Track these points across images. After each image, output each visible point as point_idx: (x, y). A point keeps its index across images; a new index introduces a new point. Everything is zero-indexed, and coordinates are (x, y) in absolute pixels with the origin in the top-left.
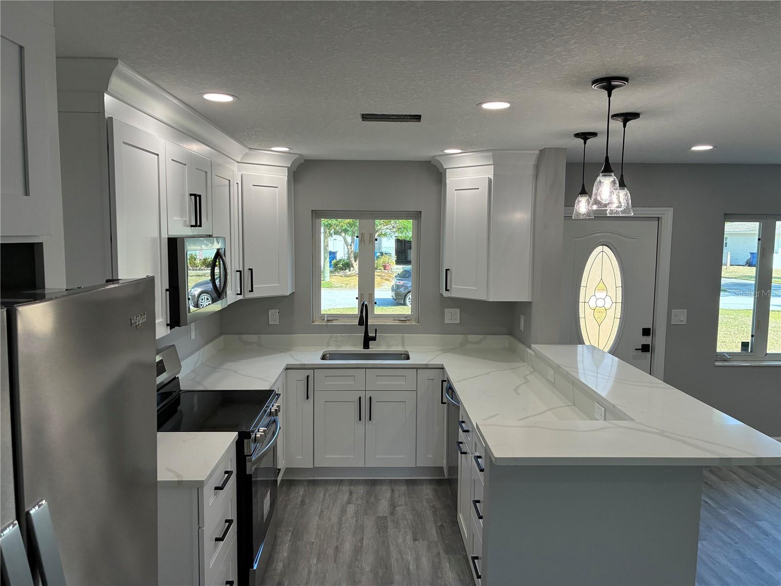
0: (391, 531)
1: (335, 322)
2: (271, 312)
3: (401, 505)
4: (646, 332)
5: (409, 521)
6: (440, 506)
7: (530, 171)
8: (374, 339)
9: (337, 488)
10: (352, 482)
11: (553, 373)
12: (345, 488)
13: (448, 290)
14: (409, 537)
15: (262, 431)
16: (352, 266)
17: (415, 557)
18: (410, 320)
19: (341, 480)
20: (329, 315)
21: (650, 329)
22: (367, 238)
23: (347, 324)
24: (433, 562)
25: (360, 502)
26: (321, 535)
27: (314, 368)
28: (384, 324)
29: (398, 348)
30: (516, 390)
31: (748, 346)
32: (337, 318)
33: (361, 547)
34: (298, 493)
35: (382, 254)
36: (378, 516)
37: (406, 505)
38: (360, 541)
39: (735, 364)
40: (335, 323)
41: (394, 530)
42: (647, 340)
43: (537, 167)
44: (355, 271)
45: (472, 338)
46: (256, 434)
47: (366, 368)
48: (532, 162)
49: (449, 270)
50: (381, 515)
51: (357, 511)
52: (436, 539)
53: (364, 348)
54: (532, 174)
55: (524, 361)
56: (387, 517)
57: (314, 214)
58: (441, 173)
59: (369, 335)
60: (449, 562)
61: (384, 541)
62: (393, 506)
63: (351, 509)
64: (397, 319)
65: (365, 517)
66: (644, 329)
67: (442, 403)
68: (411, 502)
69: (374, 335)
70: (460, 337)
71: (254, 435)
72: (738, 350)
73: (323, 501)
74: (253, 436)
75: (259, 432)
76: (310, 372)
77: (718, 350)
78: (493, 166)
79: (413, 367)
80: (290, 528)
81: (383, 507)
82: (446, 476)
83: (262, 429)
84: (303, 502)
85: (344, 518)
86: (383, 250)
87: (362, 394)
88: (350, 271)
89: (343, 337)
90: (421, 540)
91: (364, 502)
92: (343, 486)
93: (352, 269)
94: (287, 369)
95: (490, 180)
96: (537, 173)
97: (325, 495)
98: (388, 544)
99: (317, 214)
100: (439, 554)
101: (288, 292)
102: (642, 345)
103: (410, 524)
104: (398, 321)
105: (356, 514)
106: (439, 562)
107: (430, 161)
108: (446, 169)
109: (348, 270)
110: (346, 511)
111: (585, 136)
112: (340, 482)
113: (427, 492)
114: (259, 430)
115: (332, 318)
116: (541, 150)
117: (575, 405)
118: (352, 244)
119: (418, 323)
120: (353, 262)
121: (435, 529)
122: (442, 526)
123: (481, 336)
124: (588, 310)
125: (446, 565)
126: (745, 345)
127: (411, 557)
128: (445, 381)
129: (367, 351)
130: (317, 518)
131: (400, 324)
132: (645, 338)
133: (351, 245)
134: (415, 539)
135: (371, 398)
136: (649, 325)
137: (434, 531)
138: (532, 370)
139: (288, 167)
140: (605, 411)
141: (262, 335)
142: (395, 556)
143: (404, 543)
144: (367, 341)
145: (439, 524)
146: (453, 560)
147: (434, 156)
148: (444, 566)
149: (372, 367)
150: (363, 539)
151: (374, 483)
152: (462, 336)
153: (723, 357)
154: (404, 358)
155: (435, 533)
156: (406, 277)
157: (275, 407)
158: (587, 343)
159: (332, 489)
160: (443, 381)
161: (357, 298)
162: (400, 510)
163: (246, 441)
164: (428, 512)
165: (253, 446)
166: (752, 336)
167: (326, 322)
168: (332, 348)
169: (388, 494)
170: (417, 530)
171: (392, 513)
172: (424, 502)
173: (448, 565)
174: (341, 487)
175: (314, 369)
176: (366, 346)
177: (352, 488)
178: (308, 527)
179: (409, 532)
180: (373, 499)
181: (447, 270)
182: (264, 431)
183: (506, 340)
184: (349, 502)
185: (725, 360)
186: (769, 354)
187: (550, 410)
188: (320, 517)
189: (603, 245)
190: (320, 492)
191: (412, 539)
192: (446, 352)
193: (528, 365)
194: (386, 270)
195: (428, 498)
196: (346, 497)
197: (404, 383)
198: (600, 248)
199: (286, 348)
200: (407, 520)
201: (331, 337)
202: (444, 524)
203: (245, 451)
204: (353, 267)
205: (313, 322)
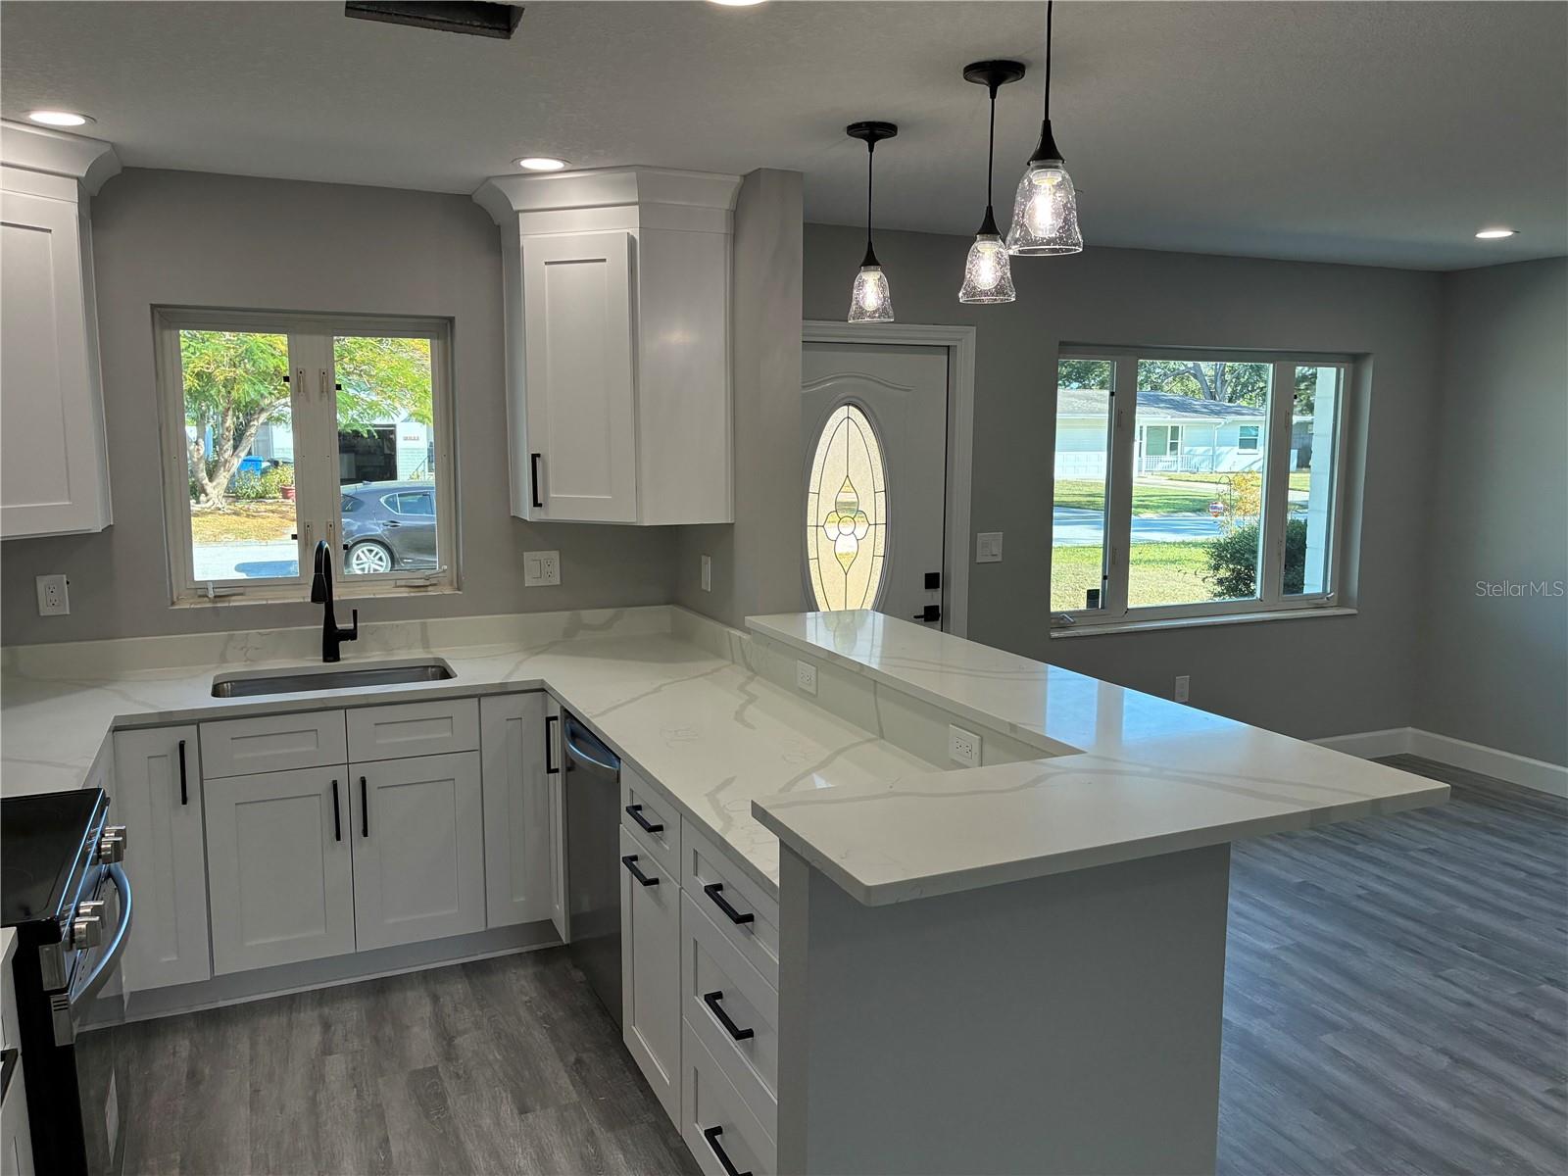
0: (456, 1102)
1: (234, 601)
2: (42, 583)
3: (465, 1032)
4: (932, 581)
5: (496, 1067)
6: (561, 1013)
7: (720, 226)
8: (351, 635)
9: (284, 1020)
10: (322, 997)
11: (814, 673)
12: (308, 1016)
13: (540, 505)
14: (507, 1109)
15: (89, 910)
16: (204, 491)
17: (534, 1156)
18: (435, 585)
19: (292, 997)
20: (218, 584)
21: (938, 574)
22: (312, 381)
23: (269, 602)
24: (582, 1158)
25: (355, 1044)
26: (267, 1155)
27: (197, 720)
28: (372, 596)
29: (417, 654)
30: (739, 716)
31: (1098, 598)
32: (240, 590)
33: (388, 1161)
34: (174, 1053)
35: (276, 464)
36: (415, 1071)
37: (478, 1026)
38: (381, 1148)
39: (1082, 632)
40: (236, 602)
41: (464, 1097)
42: (933, 598)
43: (736, 216)
44: (211, 503)
45: (589, 616)
46: (72, 925)
47: (346, 708)
48: (724, 202)
49: (539, 455)
50: (421, 1067)
51: (354, 1069)
52: (575, 1097)
53: (325, 660)
54: (724, 231)
55: (719, 655)
56: (436, 1067)
57: (157, 316)
58: (499, 227)
59: (338, 626)
60: (622, 1149)
61: (444, 1132)
62: (446, 1039)
63: (336, 1067)
64: (403, 583)
65: (380, 1080)
66: (928, 576)
67: (550, 771)
68: (489, 1019)
69: (351, 626)
70: (564, 616)
71: (67, 928)
72: (1083, 605)
73: (251, 1060)
74: (65, 930)
75: (78, 915)
76: (188, 733)
77: (1053, 609)
78: (637, 207)
79: (469, 693)
80: (173, 1156)
81: (421, 1044)
82: (565, 938)
83: (86, 907)
84: (193, 1075)
85: (321, 1096)
86: (276, 456)
87: (339, 774)
88: (198, 502)
89: (264, 637)
90: (538, 1107)
91: (368, 1041)
92: (300, 1012)
93: (203, 497)
94: (116, 729)
95: (631, 241)
96: (735, 230)
97: (253, 1045)
98: (458, 1137)
99: (169, 317)
100: (591, 1133)
101: (97, 526)
102: (926, 608)
103: (501, 1075)
104: (407, 589)
105: (352, 1077)
106: (599, 1155)
107: (470, 196)
108: (519, 211)
109: (194, 501)
110: (322, 1078)
111: (873, 131)
112: (290, 1003)
113: (521, 985)
114: (77, 908)
115: (225, 590)
116: (745, 176)
117: (883, 737)
118: (201, 440)
119: (459, 590)
120: (206, 481)
121: (566, 1071)
122: (578, 1061)
123: (609, 612)
124: (824, 544)
125: (616, 1158)
126: (1092, 595)
127: (525, 1158)
128: (555, 718)
129: (332, 667)
130: (244, 1112)
131: (412, 594)
132: (930, 592)
133: (197, 443)
134: (523, 1110)
135: (363, 781)
136: (936, 569)
137: (565, 1080)
138: (750, 674)
139: (78, 178)
140: (982, 739)
141: (20, 647)
142: (482, 1165)
143: (499, 1124)
144: (333, 641)
145: (572, 1059)
146: (629, 1142)
147: (488, 178)
148: (612, 1162)
149: (364, 702)
150: (386, 1140)
151: (380, 988)
152: (567, 613)
153: (1061, 621)
154: (433, 675)
155: (568, 1081)
156: (348, 511)
157: (110, 837)
158: (823, 608)
159: (273, 1024)
160: (548, 720)
161: (294, 537)
162: (465, 1043)
163: (45, 950)
164: (536, 1033)
165: (68, 959)
166: (1105, 578)
167: (211, 601)
168: (237, 668)
169: (426, 1009)
170: (521, 1084)
171: (449, 1052)
172: (523, 1013)
173: (621, 1156)
174: (294, 1014)
175: (197, 723)
176: (331, 653)
177: (326, 1010)
178: (225, 1140)
179: (504, 1095)
180: (388, 1030)
181: (535, 457)
182: (96, 911)
183: (662, 616)
184: (327, 1050)
185: (1064, 627)
186: (1132, 609)
187: (839, 752)
188: (254, 1104)
189: (848, 404)
190: (239, 1041)
191: (516, 1111)
192: (537, 654)
193: (733, 662)
194: (288, 498)
195: (527, 998)
196: (316, 1037)
197: (448, 734)
198: (842, 412)
199: (97, 678)
200: (491, 1065)
201: (231, 637)
202: (585, 1056)
203: (45, 979)
204: (207, 495)
205: (173, 603)
